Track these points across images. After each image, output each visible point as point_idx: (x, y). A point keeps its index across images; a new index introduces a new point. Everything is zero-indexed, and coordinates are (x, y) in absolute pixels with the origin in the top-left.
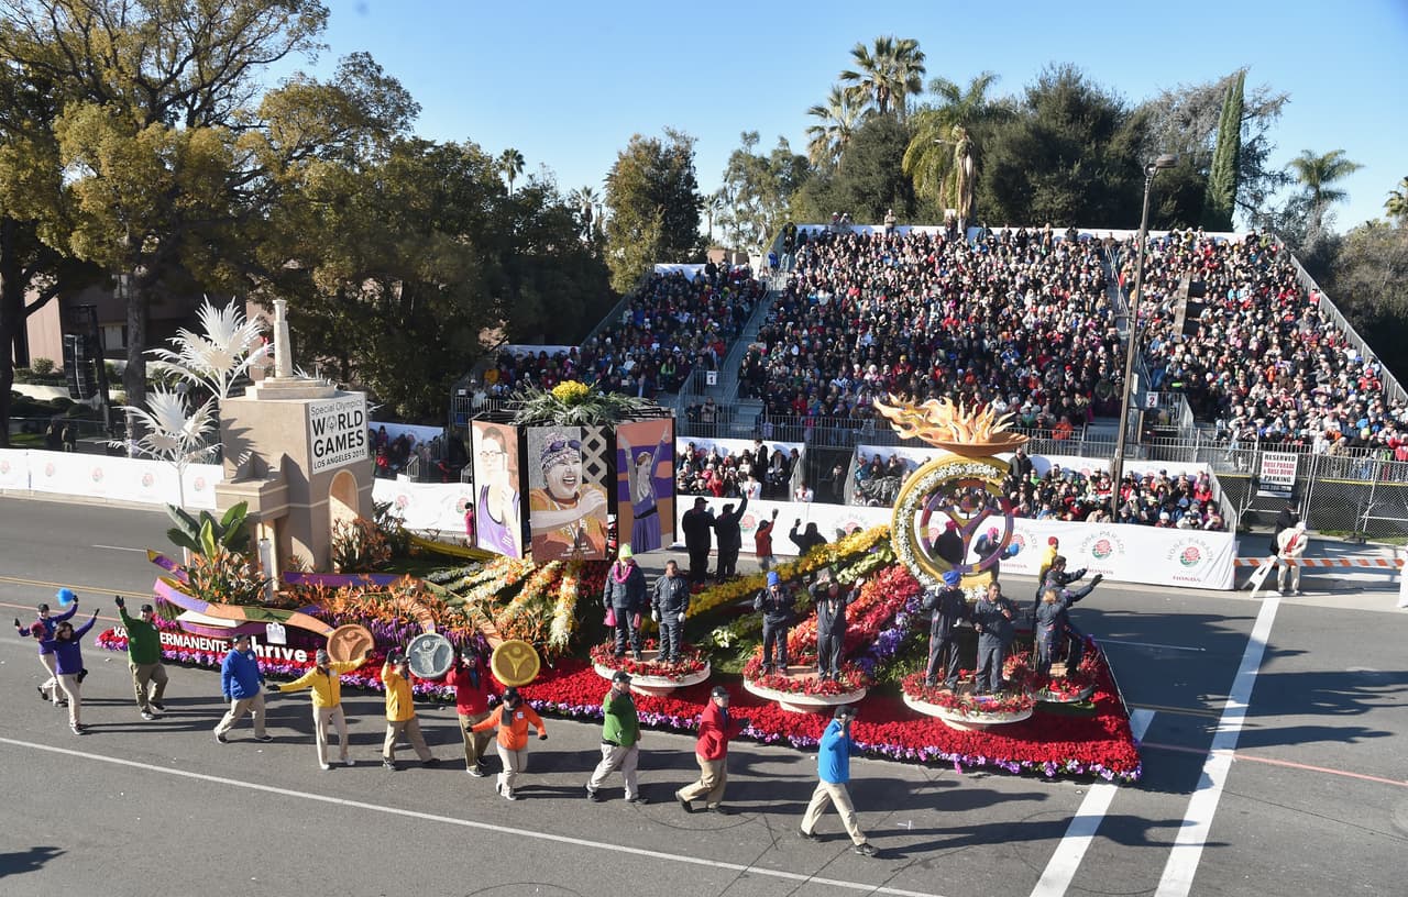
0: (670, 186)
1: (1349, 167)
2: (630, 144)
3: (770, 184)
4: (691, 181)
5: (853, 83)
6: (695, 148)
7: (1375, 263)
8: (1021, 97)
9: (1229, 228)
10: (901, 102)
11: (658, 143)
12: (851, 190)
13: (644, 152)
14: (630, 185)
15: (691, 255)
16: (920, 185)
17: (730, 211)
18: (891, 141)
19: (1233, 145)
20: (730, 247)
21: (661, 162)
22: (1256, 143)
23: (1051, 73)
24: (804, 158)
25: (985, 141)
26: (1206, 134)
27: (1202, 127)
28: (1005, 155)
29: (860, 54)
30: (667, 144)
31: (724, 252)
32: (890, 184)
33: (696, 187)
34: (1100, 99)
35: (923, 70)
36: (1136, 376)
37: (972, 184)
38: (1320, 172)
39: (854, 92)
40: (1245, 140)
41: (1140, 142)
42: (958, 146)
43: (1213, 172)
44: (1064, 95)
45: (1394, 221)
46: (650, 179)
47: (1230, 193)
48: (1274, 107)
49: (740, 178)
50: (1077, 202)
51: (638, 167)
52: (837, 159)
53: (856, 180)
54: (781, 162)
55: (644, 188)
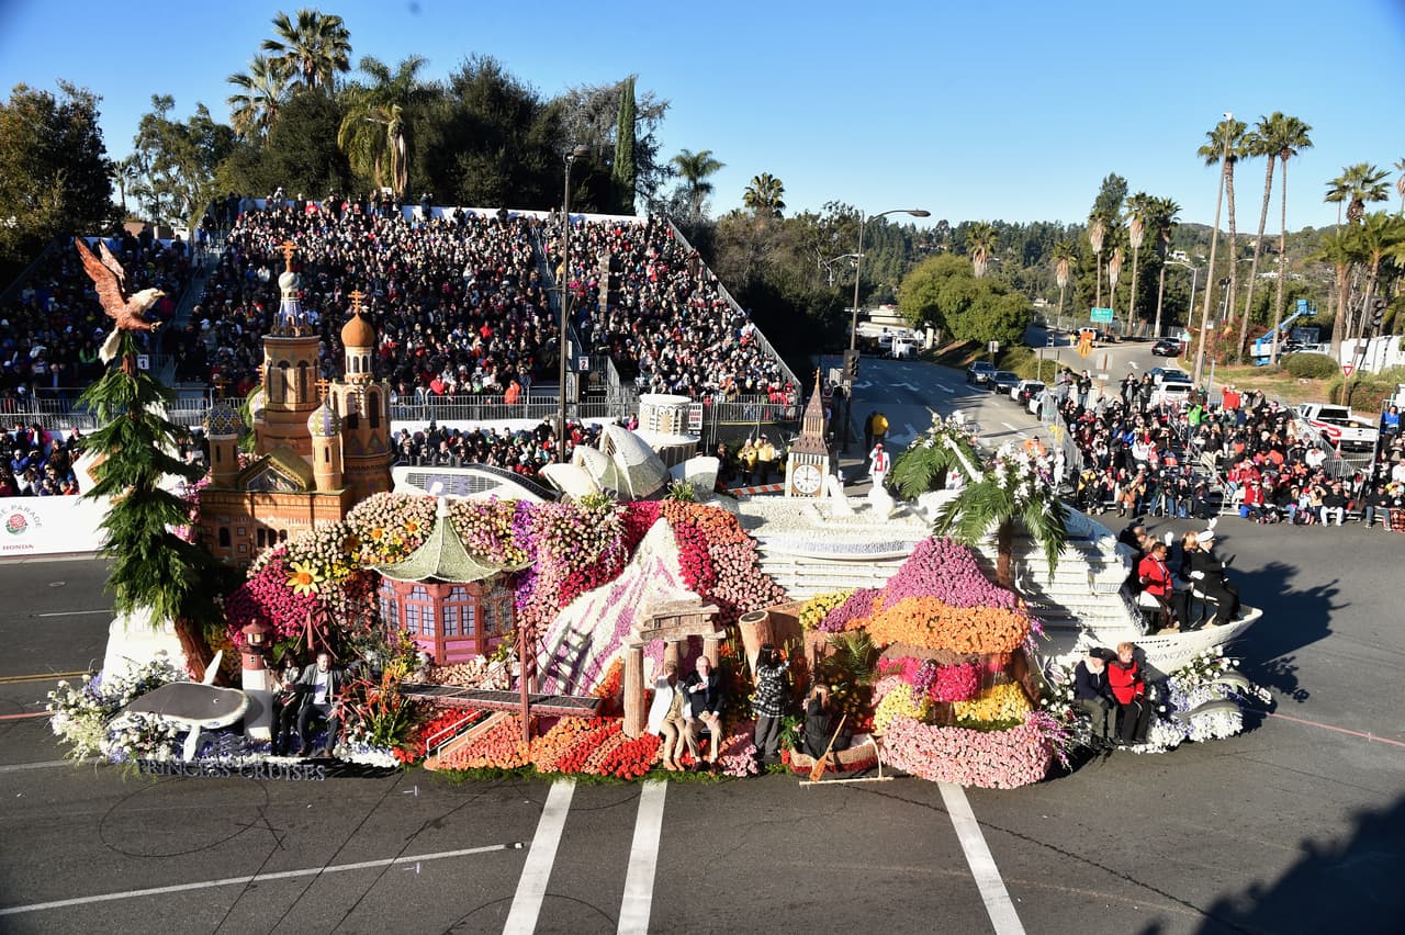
0: (74, 145)
1: (716, 165)
2: (13, 94)
3: (191, 154)
4: (97, 146)
5: (277, 55)
6: (99, 107)
7: (741, 245)
8: (446, 83)
9: (632, 212)
10: (328, 76)
11: (50, 97)
12: (283, 164)
13: (33, 107)
14: (17, 144)
15: (104, 227)
16: (357, 162)
17: (146, 180)
18: (322, 116)
19: (630, 141)
20: (149, 220)
21: (55, 119)
22: (648, 140)
23: (473, 63)
24: (228, 129)
25: (415, 123)
26: (608, 130)
27: (604, 124)
28: (436, 138)
29: (283, 24)
30: (62, 100)
31: (143, 225)
32: (325, 160)
33: (104, 151)
34: (517, 91)
35: (349, 49)
36: (570, 343)
37: (407, 162)
38: (696, 167)
39: (278, 63)
40: (639, 137)
41: (555, 131)
42: (391, 126)
43: (616, 163)
44: (486, 85)
45: (751, 212)
46: (45, 139)
47: (631, 182)
48: (659, 111)
49: (154, 145)
50: (504, 184)
51: (25, 124)
52: (265, 131)
53: (288, 154)
54: (201, 131)
55: (37, 148)
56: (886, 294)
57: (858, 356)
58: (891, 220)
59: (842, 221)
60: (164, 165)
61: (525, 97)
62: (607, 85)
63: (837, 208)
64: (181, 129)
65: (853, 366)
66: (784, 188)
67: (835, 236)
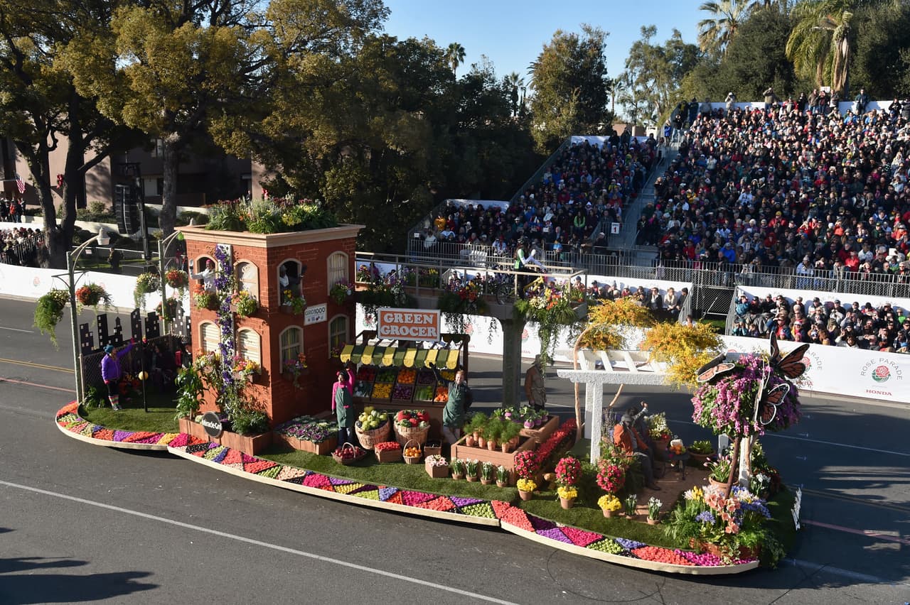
0: (586, 71)
2: (553, 38)
3: (664, 69)
4: (602, 69)
6: (606, 41)
11: (575, 37)
12: (736, 72)
13: (564, 45)
14: (552, 72)
15: (600, 128)
16: (800, 66)
17: (630, 92)
18: (773, 30)
20: (629, 122)
21: (578, 53)
24: (694, 47)
25: (861, 26)
28: (880, 37)
30: (583, 38)
31: (625, 126)
32: (771, 67)
33: (606, 73)
37: (848, 62)
42: (837, 31)
46: (569, 67)
49: (639, 64)
51: (559, 58)
52: (724, 47)
53: (741, 64)
54: (674, 51)
55: (564, 74)
60: (644, 80)
64: (659, 51)
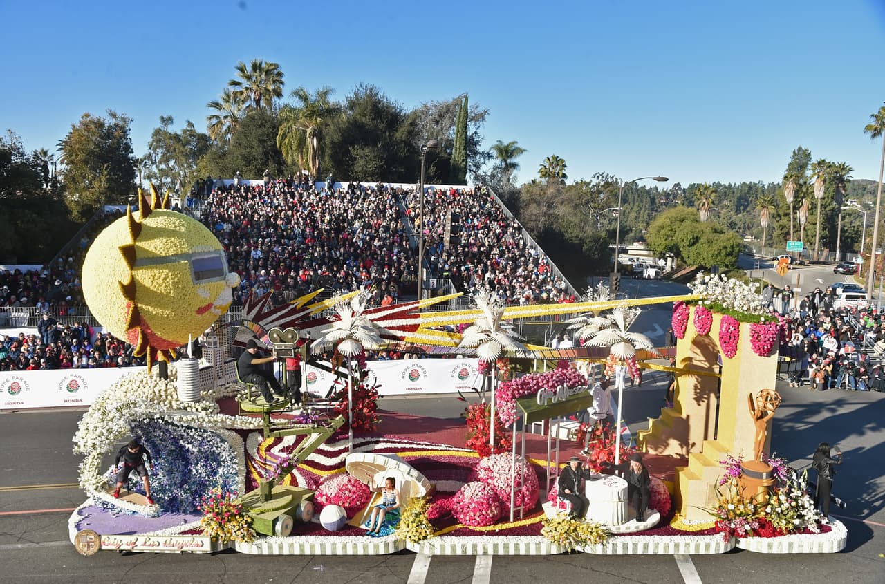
0: (113, 150)
2: (81, 119)
3: (182, 152)
4: (128, 149)
5: (238, 89)
6: (131, 125)
7: (538, 203)
8: (344, 103)
9: (465, 183)
10: (269, 101)
11: (102, 120)
12: (240, 157)
13: (93, 126)
14: (82, 149)
15: (130, 199)
16: (287, 155)
17: (155, 169)
18: (265, 126)
19: (463, 136)
21: (105, 134)
22: (474, 135)
23: (361, 89)
24: (205, 136)
25: (324, 129)
26: (448, 130)
27: (446, 126)
28: (337, 138)
29: (242, 70)
30: (109, 122)
32: (266, 154)
33: (132, 152)
34: (389, 107)
35: (282, 83)
36: (425, 270)
37: (320, 153)
38: (507, 152)
39: (238, 94)
40: (469, 134)
41: (413, 133)
42: (309, 131)
43: (454, 150)
44: (369, 103)
45: (544, 181)
46: (98, 146)
47: (464, 163)
48: (481, 116)
49: (160, 147)
50: (381, 167)
51: (87, 137)
52: (229, 136)
53: (243, 151)
54: (189, 138)
55: (93, 152)
56: (637, 234)
57: (619, 277)
58: (640, 184)
59: (606, 186)
60: (166, 160)
61: (394, 110)
62: (448, 100)
63: (603, 177)
64: (177, 137)
65: (616, 284)
66: (567, 165)
67: (602, 196)
